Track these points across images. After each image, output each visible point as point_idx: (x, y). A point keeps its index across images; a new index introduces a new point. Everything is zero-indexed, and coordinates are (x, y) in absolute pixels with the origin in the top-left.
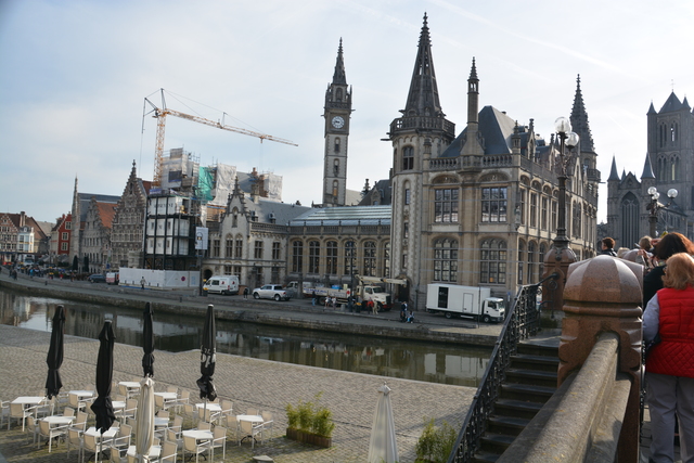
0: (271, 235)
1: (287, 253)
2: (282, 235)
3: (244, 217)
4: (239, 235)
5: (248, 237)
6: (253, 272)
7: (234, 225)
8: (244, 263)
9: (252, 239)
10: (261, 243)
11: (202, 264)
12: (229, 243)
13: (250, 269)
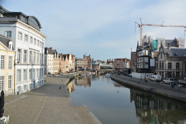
0: (175, 60)
1: (183, 67)
2: (180, 60)
3: (164, 55)
4: (163, 61)
5: (165, 61)
6: (167, 74)
7: (161, 58)
8: (164, 71)
9: (167, 62)
10: (171, 63)
11: (154, 71)
12: (160, 64)
13: (166, 73)
